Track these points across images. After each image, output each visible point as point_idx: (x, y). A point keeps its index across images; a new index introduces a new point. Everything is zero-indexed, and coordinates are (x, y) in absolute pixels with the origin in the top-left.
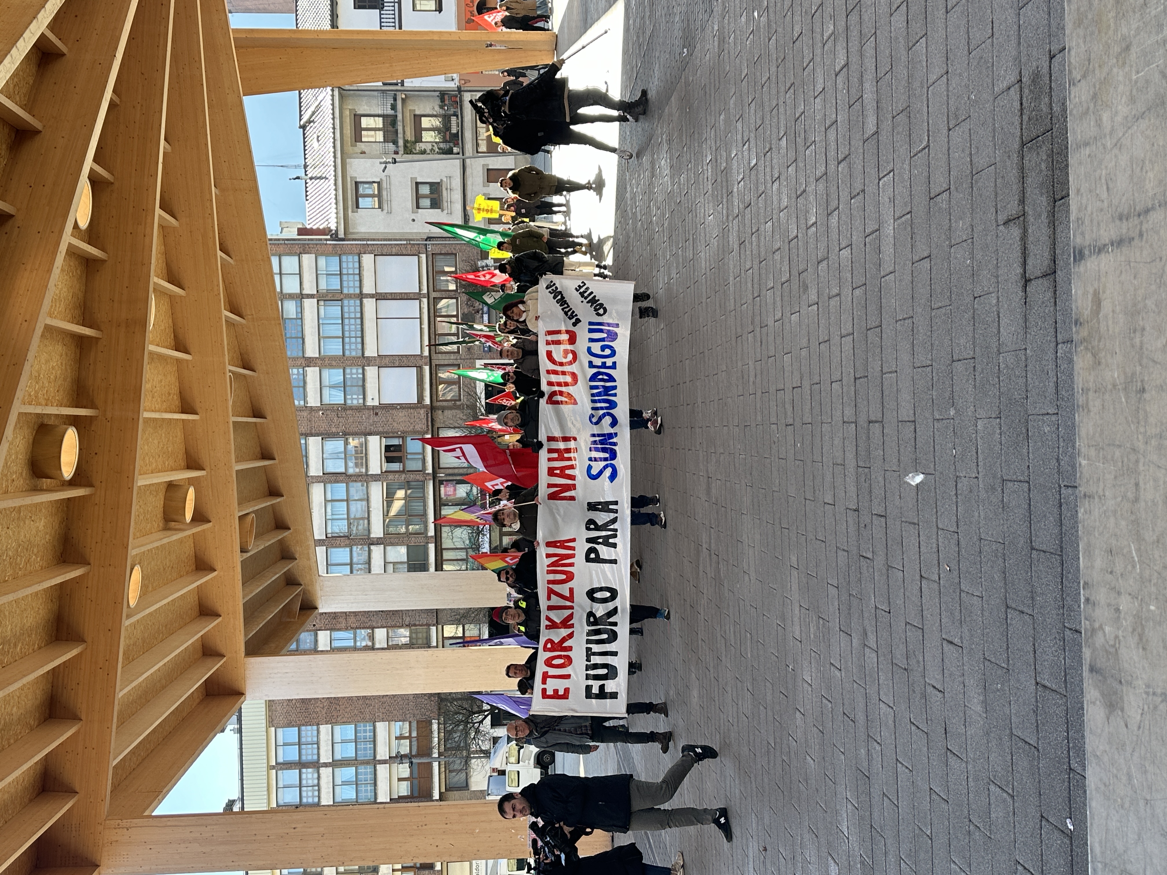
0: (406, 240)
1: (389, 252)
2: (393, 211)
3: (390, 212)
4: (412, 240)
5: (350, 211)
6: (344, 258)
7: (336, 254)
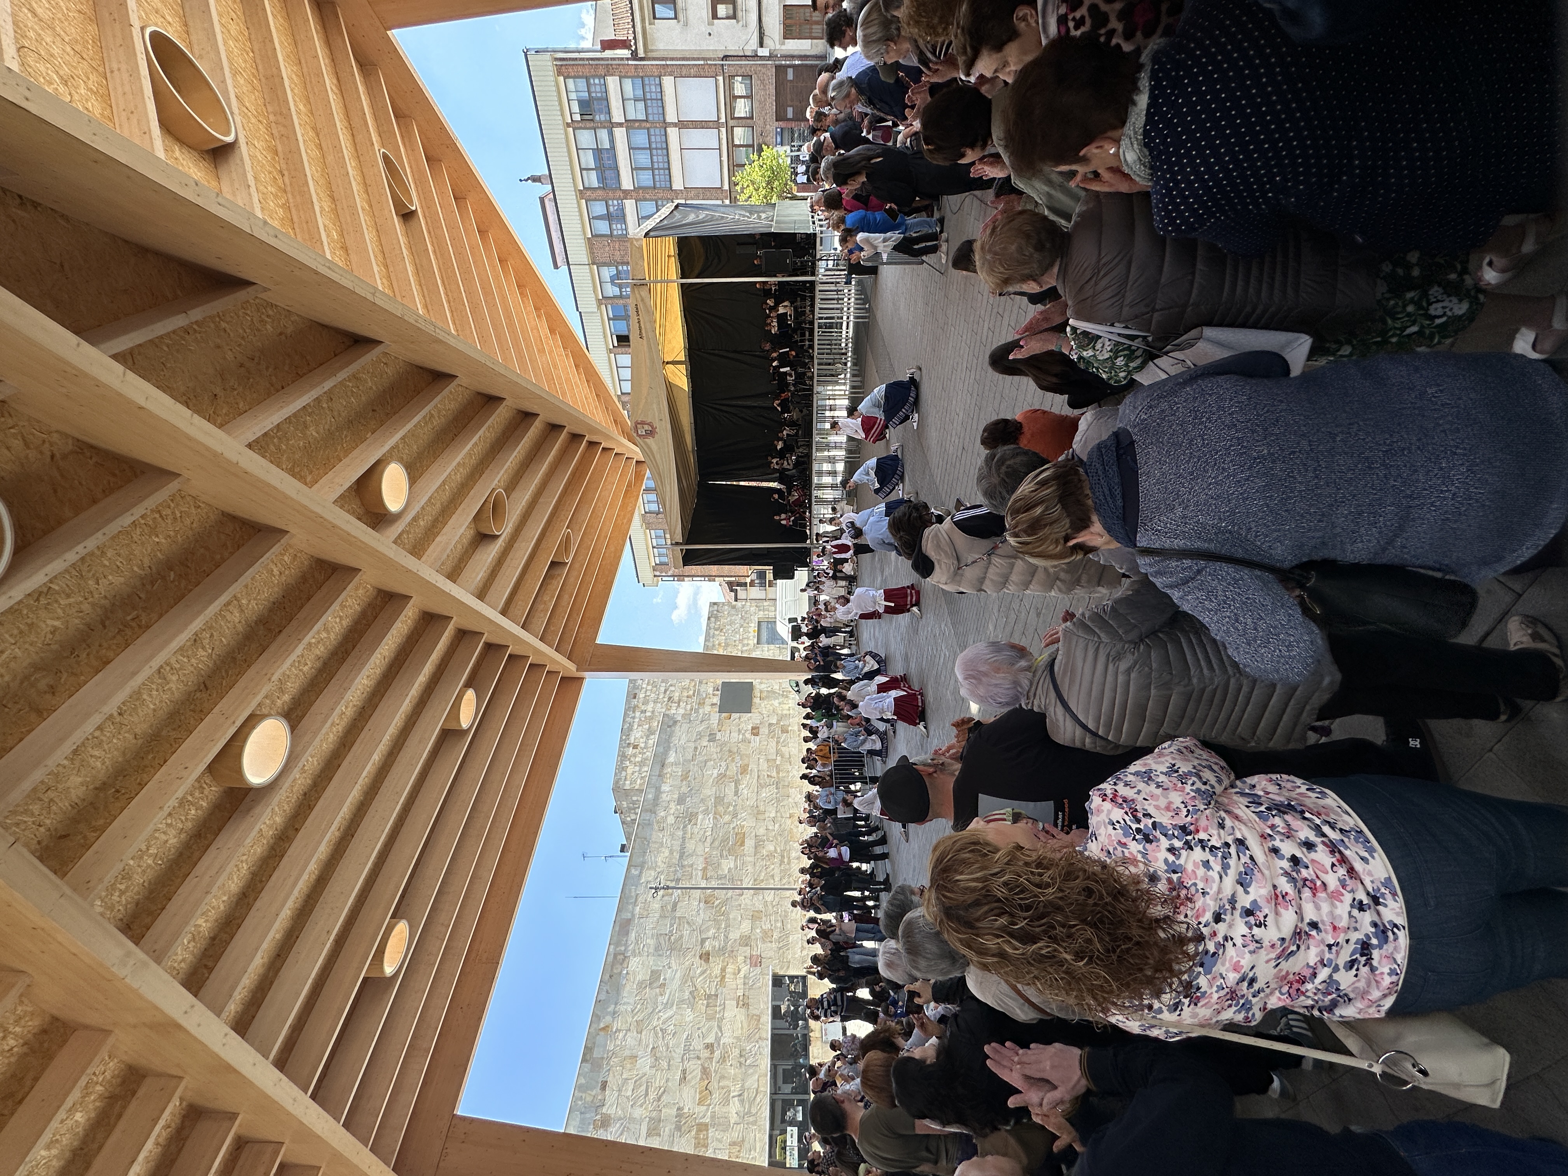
0: (704, 59)
1: (688, 74)
2: (689, 23)
3: (686, 24)
4: (710, 59)
5: (647, 22)
6: (646, 80)
7: (638, 77)
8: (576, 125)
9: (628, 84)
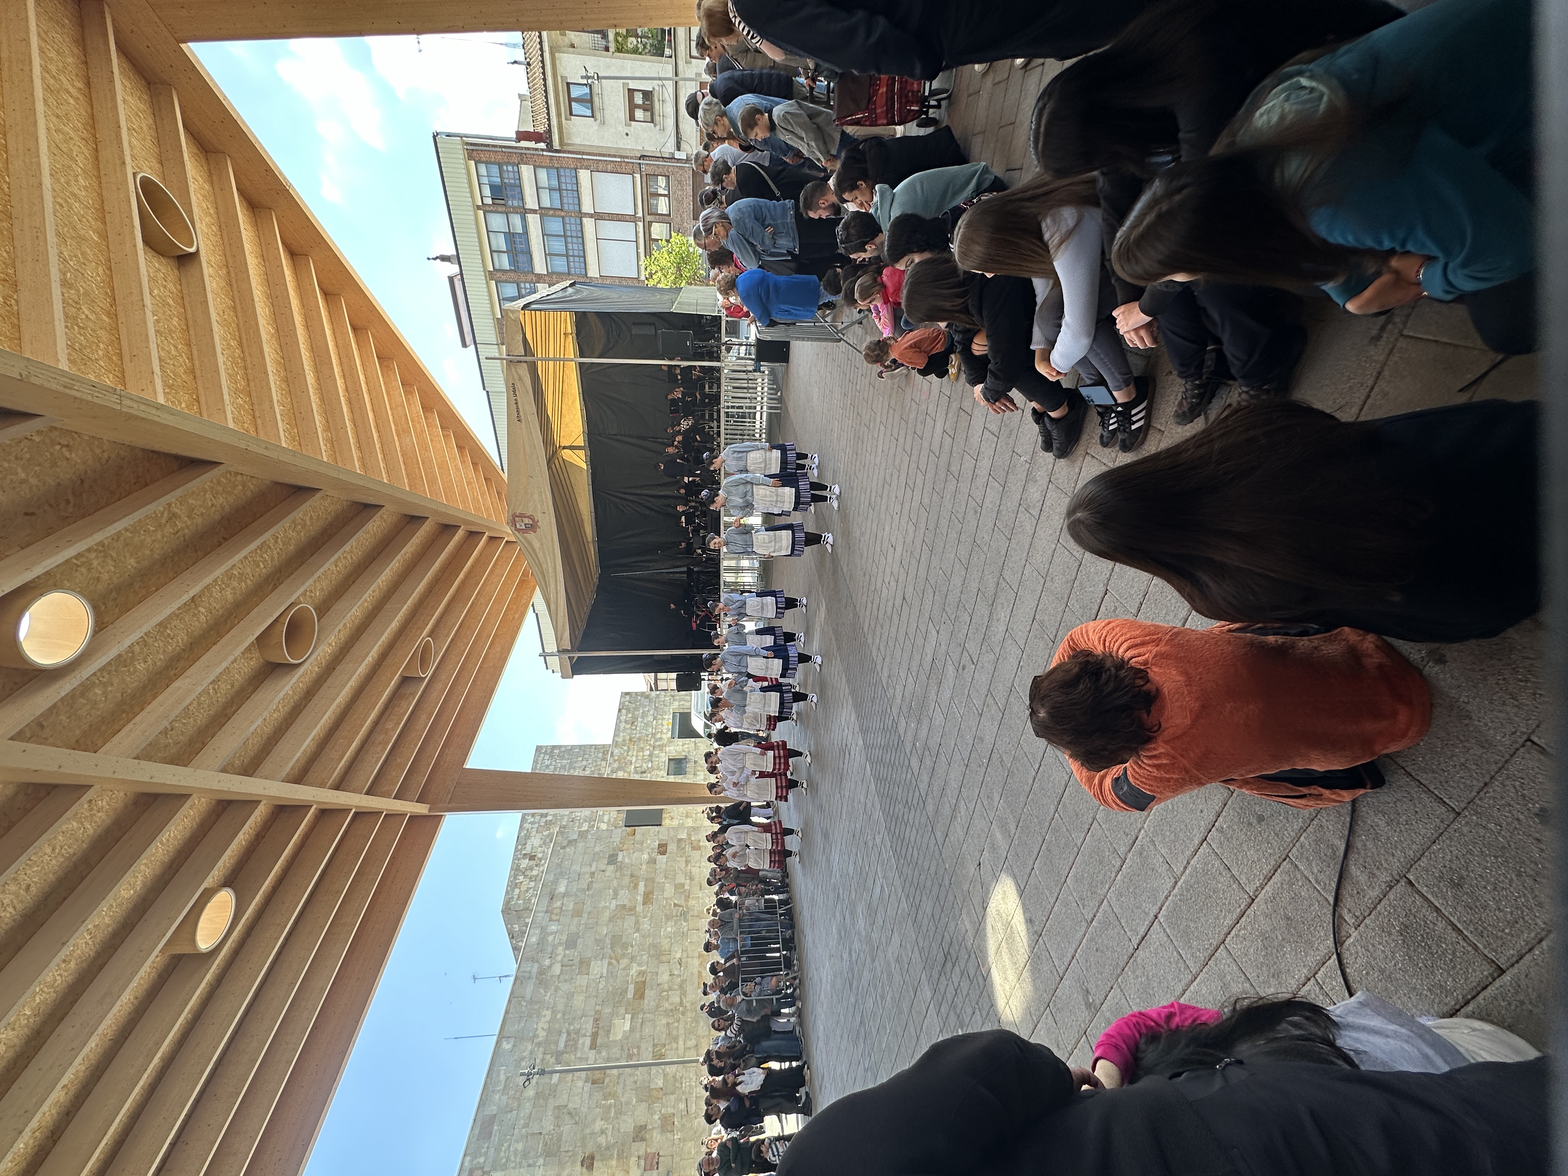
0: (620, 157)
1: (604, 169)
2: (606, 122)
3: (603, 123)
4: (627, 157)
5: (563, 117)
6: (562, 172)
7: (553, 167)
8: (487, 208)
9: (543, 174)
